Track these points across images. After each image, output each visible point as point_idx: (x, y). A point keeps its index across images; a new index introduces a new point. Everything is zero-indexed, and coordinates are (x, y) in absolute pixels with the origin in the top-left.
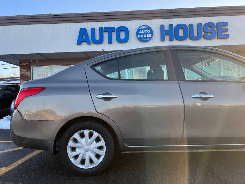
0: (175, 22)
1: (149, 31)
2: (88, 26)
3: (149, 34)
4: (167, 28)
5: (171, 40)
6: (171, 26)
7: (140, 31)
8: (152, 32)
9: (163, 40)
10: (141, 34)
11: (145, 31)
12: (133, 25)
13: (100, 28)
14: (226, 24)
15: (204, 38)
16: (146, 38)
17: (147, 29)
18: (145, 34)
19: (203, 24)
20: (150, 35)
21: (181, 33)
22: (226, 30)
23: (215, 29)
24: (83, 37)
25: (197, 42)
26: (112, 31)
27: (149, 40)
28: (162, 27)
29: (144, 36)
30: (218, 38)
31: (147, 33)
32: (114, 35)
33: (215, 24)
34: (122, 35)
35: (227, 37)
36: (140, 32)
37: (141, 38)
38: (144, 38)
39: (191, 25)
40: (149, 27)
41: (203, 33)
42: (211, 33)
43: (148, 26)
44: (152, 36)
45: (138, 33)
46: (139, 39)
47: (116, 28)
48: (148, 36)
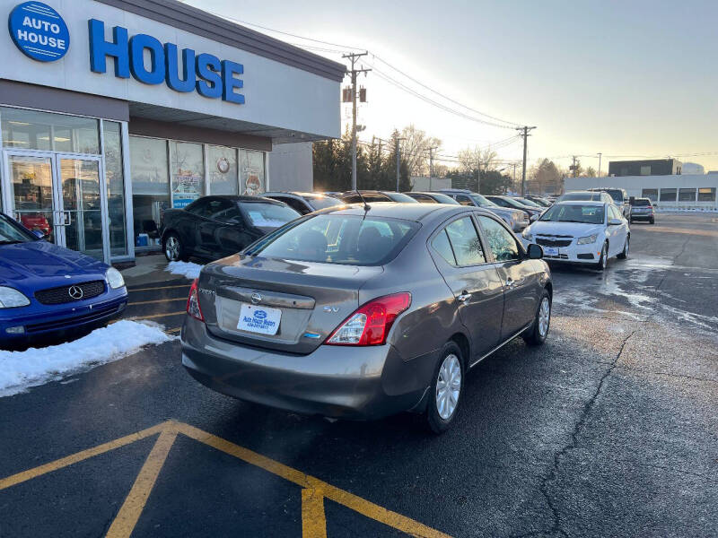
3: (56, 37)
7: (27, 19)
10: (29, 29)
11: (43, 25)
16: (47, 47)
20: (60, 44)
22: (239, 85)
25: (181, 96)
27: (58, 58)
29: (37, 39)
31: (50, 34)
35: (239, 101)
36: (27, 22)
37: (28, 43)
40: (57, 14)
43: (53, 10)
46: (22, 43)
48: (53, 42)
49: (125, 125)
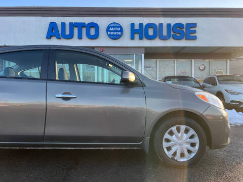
0: (146, 21)
1: (119, 29)
2: (58, 20)
3: (119, 31)
4: (137, 27)
5: (141, 38)
6: (141, 25)
8: (122, 30)
9: (132, 38)
10: (111, 31)
11: (115, 29)
12: (103, 22)
13: (70, 23)
14: (194, 25)
15: (174, 39)
17: (117, 27)
18: (115, 31)
19: (172, 25)
20: (120, 33)
21: (151, 32)
22: (195, 32)
23: (184, 30)
24: (53, 31)
25: (166, 41)
26: (82, 27)
27: (119, 38)
28: (132, 25)
29: (113, 33)
30: (186, 39)
31: (117, 31)
32: (84, 30)
33: (185, 24)
34: (93, 32)
35: (195, 38)
36: (111, 29)
37: (111, 35)
38: (113, 35)
39: (161, 25)
40: (119, 24)
41: (172, 33)
42: (180, 34)
44: (122, 33)
45: (108, 30)
46: (109, 36)
47: (86, 23)
48: (118, 33)
49: (143, 55)
